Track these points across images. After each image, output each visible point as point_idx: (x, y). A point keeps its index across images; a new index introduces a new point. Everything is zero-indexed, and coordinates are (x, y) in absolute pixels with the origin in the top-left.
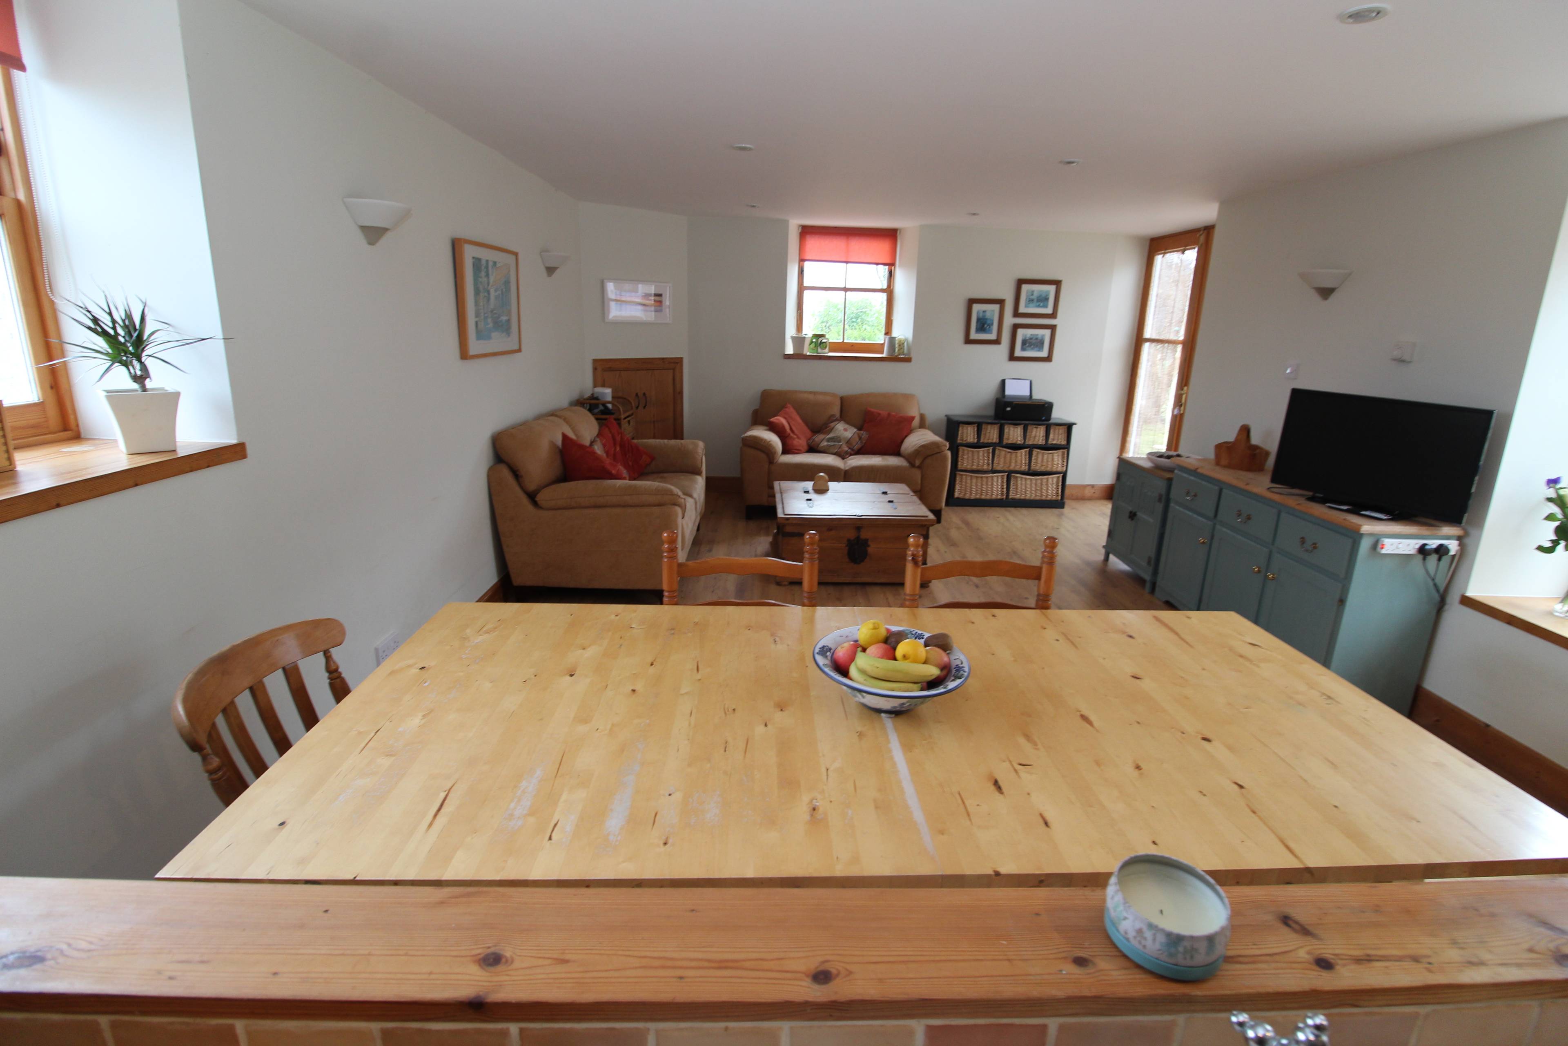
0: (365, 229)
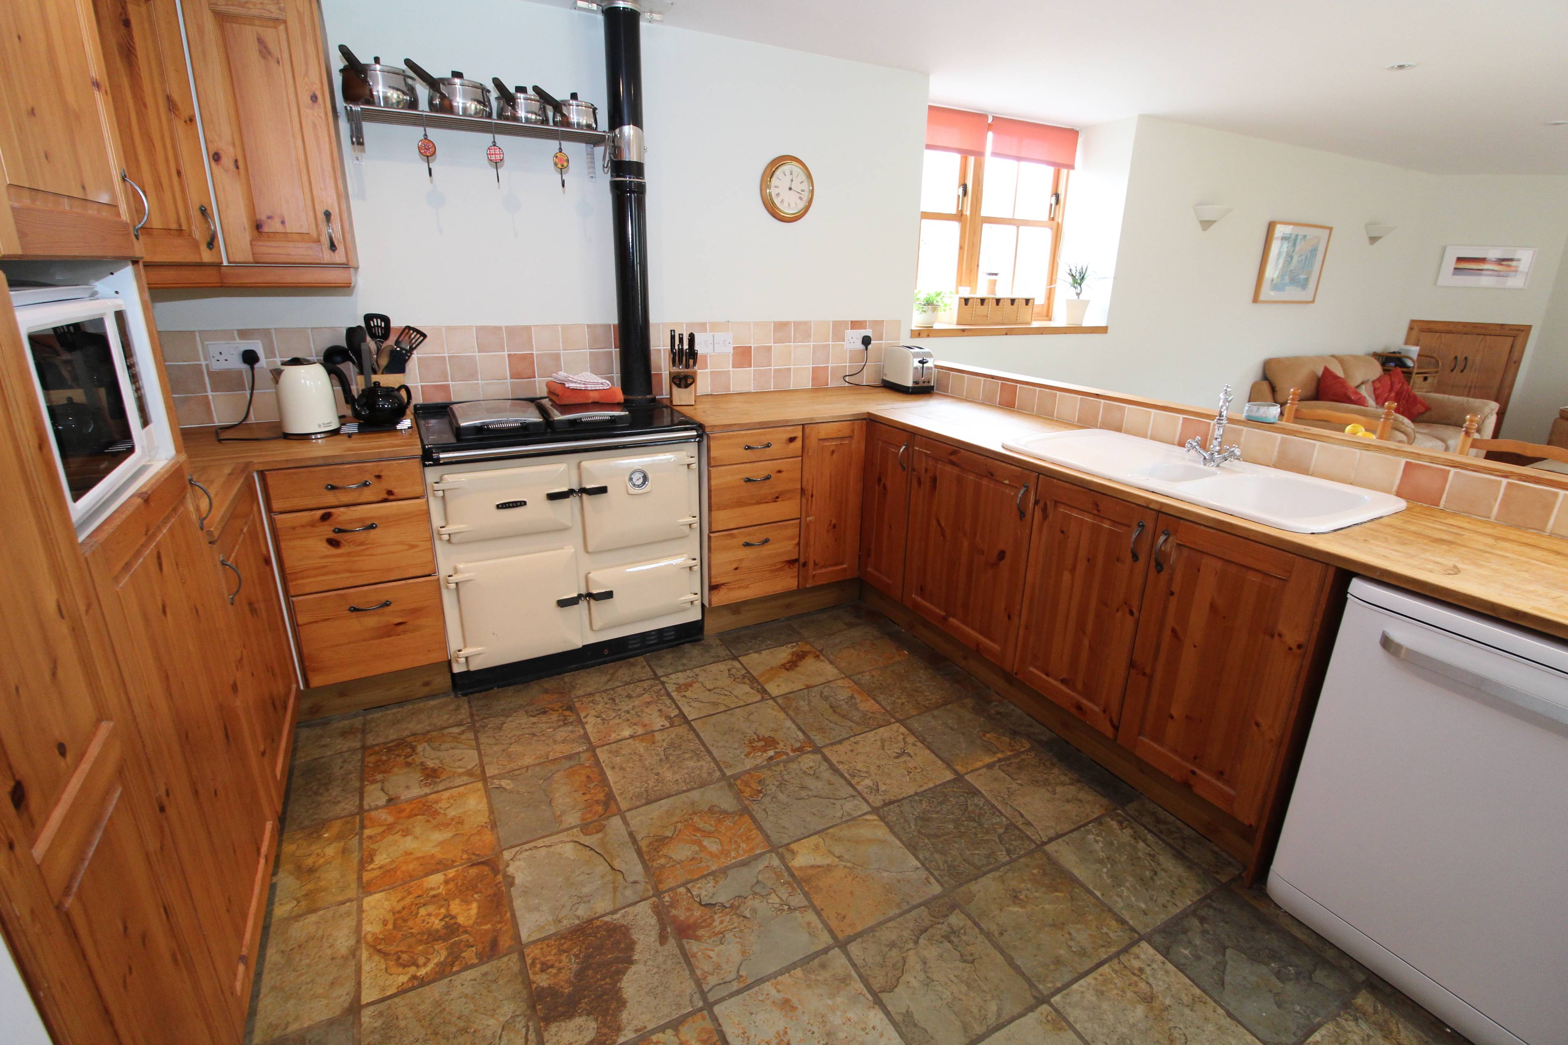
0: (1202, 222)
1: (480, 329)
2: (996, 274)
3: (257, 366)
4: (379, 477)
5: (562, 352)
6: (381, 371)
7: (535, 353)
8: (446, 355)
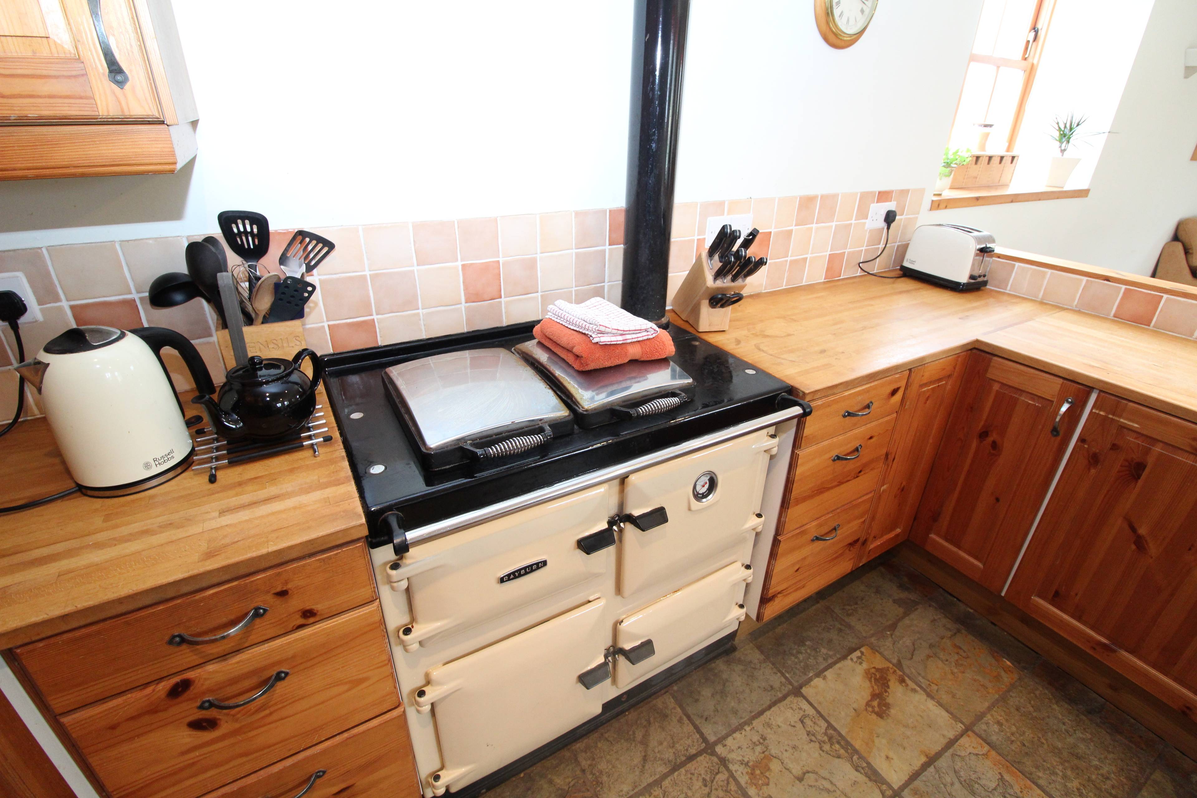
0: (1186, 68)
1: (418, 227)
2: (991, 126)
3: (22, 321)
4: (283, 594)
5: (538, 256)
6: (260, 319)
7: (501, 260)
8: (367, 273)
